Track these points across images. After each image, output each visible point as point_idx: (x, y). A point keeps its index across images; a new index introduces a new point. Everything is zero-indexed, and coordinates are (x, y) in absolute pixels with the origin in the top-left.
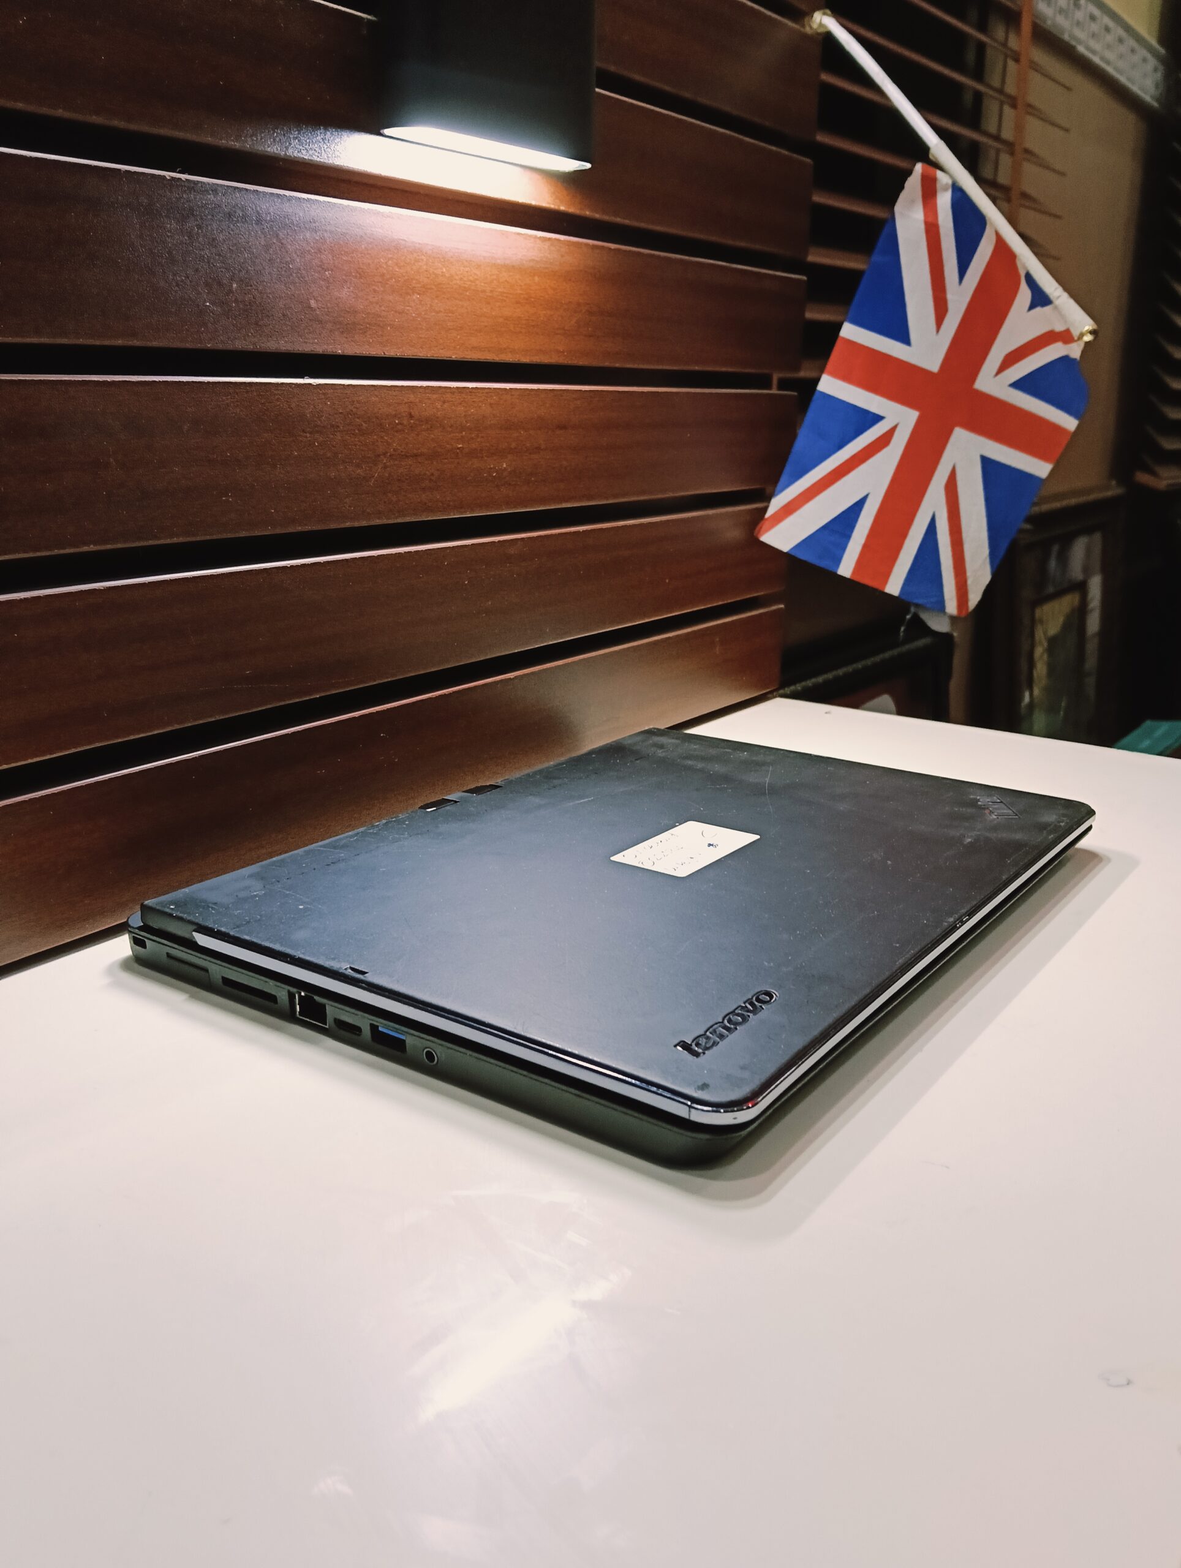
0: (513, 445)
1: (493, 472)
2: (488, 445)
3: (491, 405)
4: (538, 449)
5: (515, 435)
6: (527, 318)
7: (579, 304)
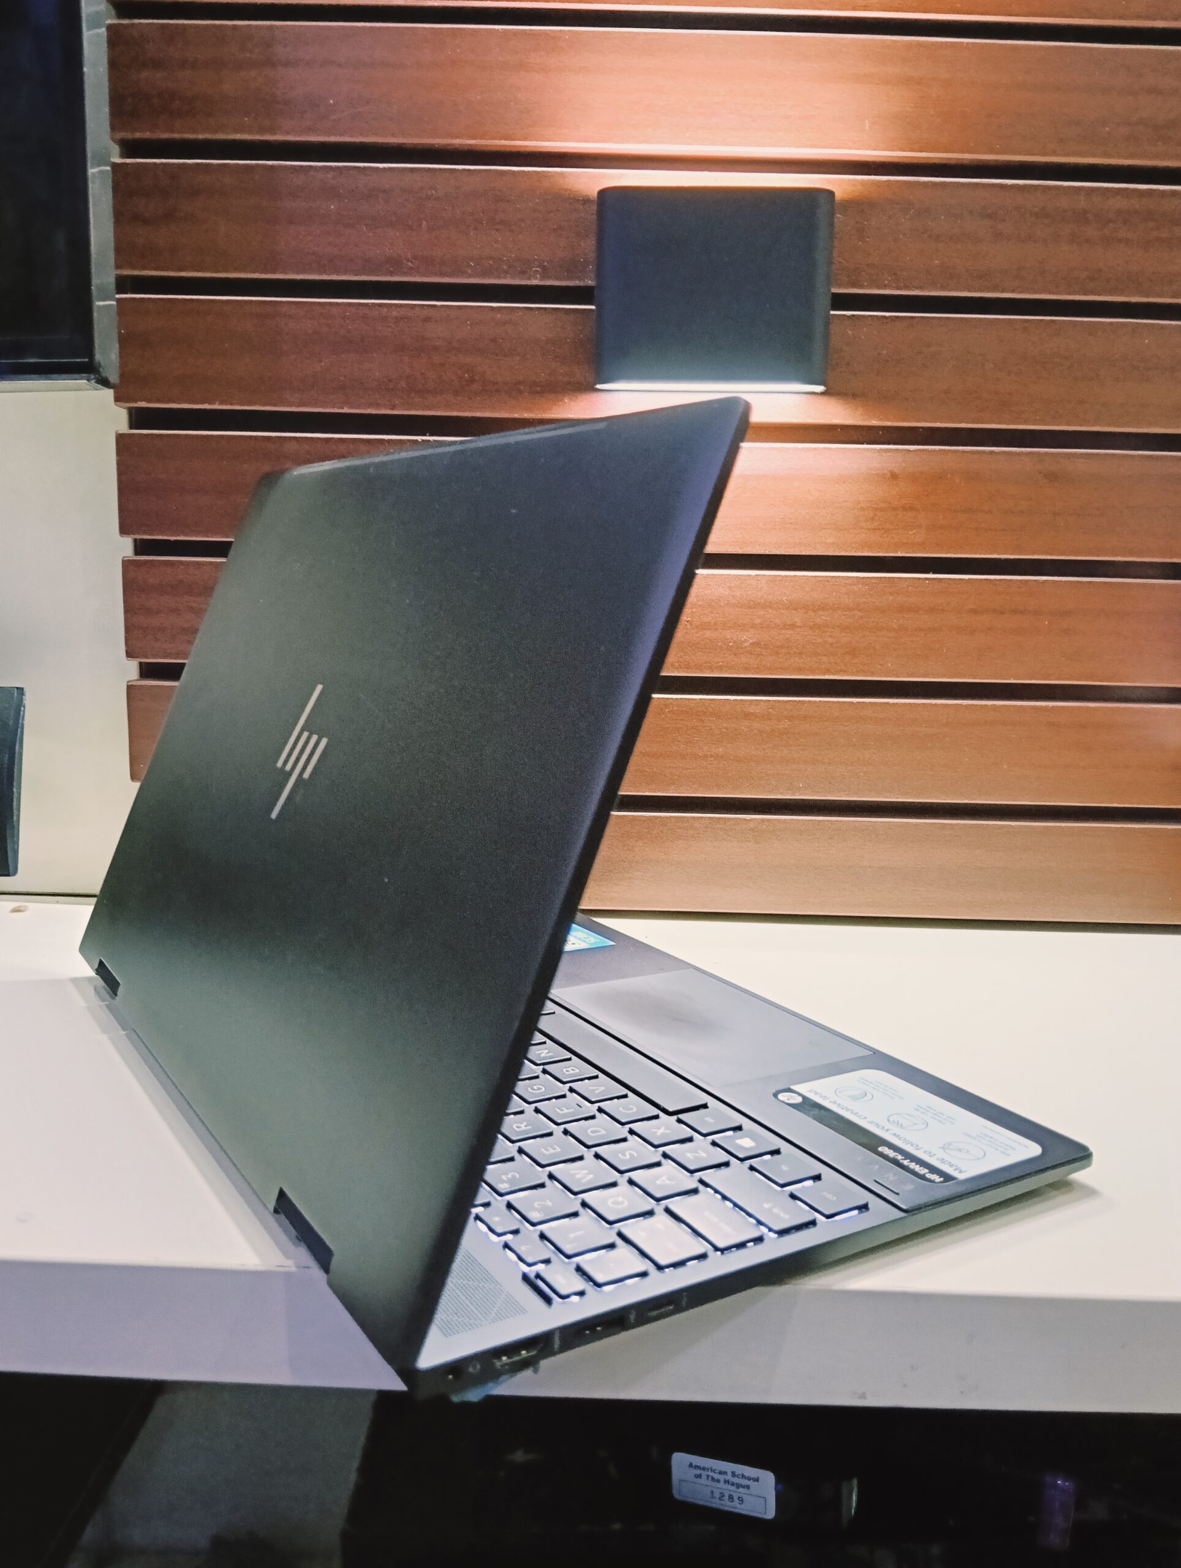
0: (759, 621)
1: (730, 642)
2: (725, 620)
3: (730, 588)
4: (793, 626)
5: (762, 613)
6: (783, 517)
7: (859, 503)
